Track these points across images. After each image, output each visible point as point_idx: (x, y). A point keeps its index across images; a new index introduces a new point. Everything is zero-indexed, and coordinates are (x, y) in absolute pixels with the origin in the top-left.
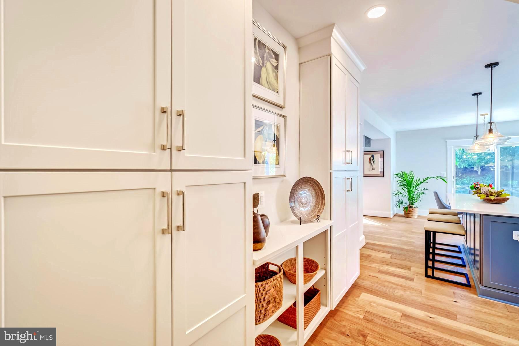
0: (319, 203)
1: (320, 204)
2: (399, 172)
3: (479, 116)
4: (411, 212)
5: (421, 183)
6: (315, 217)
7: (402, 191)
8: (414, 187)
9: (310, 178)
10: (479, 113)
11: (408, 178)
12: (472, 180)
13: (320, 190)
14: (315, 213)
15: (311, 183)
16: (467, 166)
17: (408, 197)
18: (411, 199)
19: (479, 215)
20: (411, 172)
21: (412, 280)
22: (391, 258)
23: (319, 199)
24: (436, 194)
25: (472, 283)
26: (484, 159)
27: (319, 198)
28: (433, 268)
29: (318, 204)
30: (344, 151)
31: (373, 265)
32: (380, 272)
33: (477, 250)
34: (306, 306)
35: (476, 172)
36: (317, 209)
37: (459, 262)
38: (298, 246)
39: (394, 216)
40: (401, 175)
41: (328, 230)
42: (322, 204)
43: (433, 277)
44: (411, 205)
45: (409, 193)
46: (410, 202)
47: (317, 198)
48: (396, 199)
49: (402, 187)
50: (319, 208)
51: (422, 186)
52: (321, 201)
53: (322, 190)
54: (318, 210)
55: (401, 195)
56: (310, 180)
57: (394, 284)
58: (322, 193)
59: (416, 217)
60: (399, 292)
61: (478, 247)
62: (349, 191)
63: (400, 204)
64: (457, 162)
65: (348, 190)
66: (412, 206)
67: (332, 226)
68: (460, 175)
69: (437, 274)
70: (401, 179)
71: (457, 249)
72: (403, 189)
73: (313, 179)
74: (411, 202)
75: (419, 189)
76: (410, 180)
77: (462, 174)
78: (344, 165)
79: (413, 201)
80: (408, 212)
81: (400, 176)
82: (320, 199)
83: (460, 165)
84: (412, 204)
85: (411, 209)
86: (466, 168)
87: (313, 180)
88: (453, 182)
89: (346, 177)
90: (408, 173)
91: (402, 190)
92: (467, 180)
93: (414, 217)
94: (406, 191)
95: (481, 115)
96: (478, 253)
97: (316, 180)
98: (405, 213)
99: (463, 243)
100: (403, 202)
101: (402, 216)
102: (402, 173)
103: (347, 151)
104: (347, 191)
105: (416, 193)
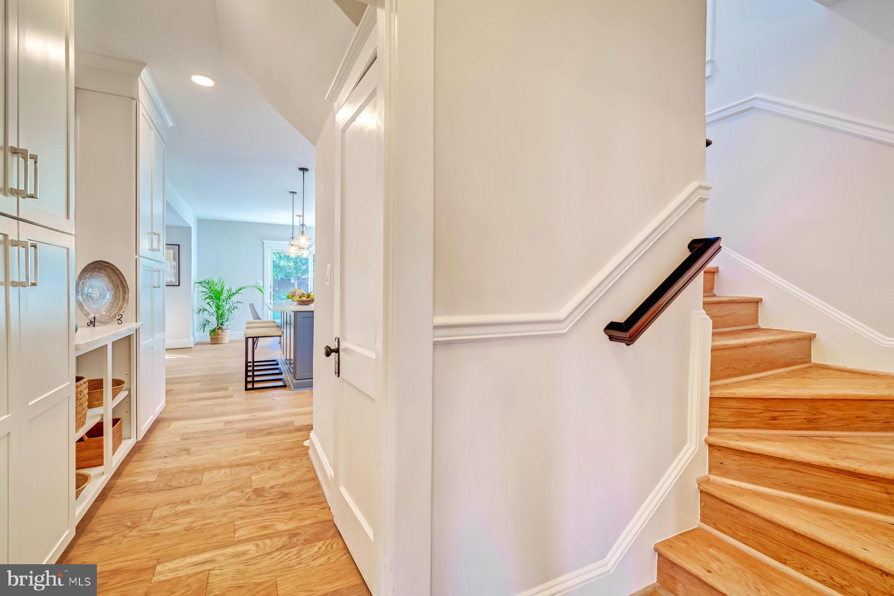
0: (119, 299)
1: (121, 300)
2: (202, 280)
3: (295, 217)
4: (221, 335)
5: (234, 294)
6: (114, 316)
7: (207, 307)
8: (224, 301)
9: (108, 263)
10: (295, 214)
11: (216, 288)
12: (288, 291)
13: (121, 282)
14: (113, 312)
15: (106, 270)
16: (284, 277)
17: (215, 314)
18: (220, 317)
19: (293, 313)
20: (220, 279)
21: (231, 397)
22: (202, 385)
23: (119, 294)
24: (252, 306)
25: (287, 384)
26: (300, 269)
27: (119, 292)
28: (253, 382)
29: (117, 300)
30: (150, 233)
31: (180, 397)
32: (190, 400)
33: (292, 360)
34: (115, 426)
35: (293, 285)
36: (116, 307)
37: (277, 371)
38: (107, 345)
39: (196, 344)
40: (207, 284)
41: (133, 334)
42: (124, 300)
43: (253, 389)
44: (220, 326)
45: (218, 307)
46: (218, 321)
47: (116, 293)
48: (197, 319)
49: (208, 300)
50: (118, 307)
51: (234, 299)
52: (121, 297)
53: (123, 281)
54: (118, 308)
55: (206, 312)
56: (106, 266)
57: (211, 405)
58: (123, 285)
59: (227, 341)
60: (218, 410)
61: (292, 357)
62: (157, 287)
63: (204, 326)
64: (273, 271)
65: (155, 285)
66: (222, 327)
67: (139, 329)
68: (277, 289)
69: (256, 386)
70: (205, 289)
71: (274, 363)
72: (208, 303)
73: (110, 264)
74: (220, 321)
75: (231, 302)
76: (219, 289)
77: (279, 287)
78: (150, 252)
79: (223, 320)
80: (215, 337)
81: (205, 285)
82: (121, 293)
83: (276, 275)
84: (222, 325)
85: (220, 331)
86: (283, 279)
87: (111, 266)
88: (271, 292)
89: (152, 268)
90: (216, 281)
91: (208, 305)
92: (284, 295)
93: (224, 342)
94: (214, 307)
95: (297, 216)
96: (292, 362)
97: (116, 267)
98: (212, 338)
99: (280, 357)
100: (209, 322)
101: (207, 344)
102: (207, 281)
103: (154, 233)
104: (154, 287)
105: (227, 307)
